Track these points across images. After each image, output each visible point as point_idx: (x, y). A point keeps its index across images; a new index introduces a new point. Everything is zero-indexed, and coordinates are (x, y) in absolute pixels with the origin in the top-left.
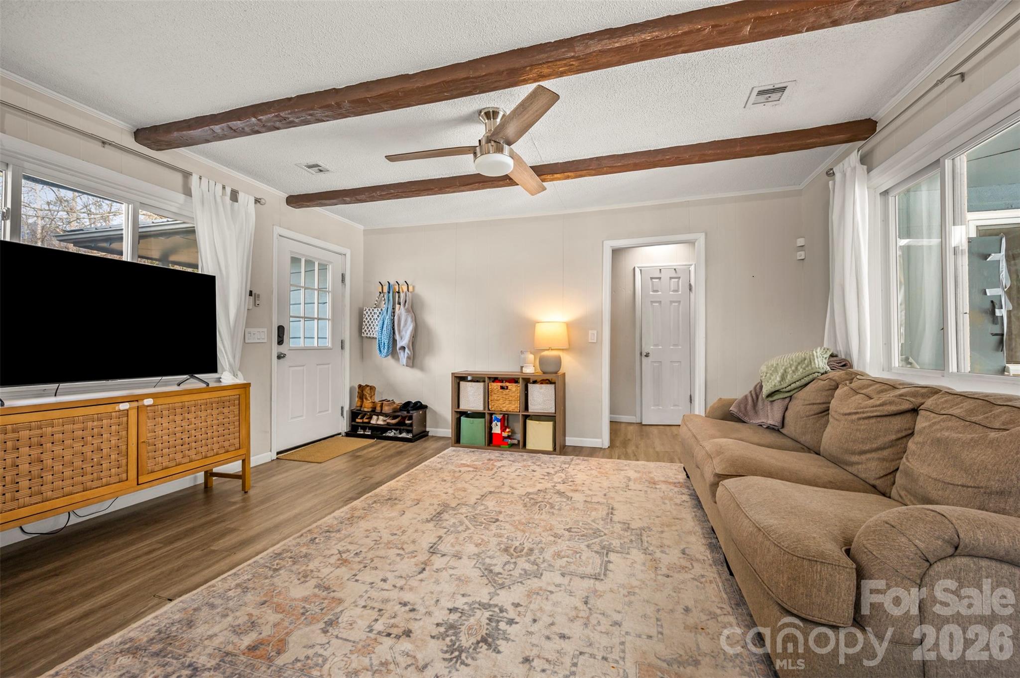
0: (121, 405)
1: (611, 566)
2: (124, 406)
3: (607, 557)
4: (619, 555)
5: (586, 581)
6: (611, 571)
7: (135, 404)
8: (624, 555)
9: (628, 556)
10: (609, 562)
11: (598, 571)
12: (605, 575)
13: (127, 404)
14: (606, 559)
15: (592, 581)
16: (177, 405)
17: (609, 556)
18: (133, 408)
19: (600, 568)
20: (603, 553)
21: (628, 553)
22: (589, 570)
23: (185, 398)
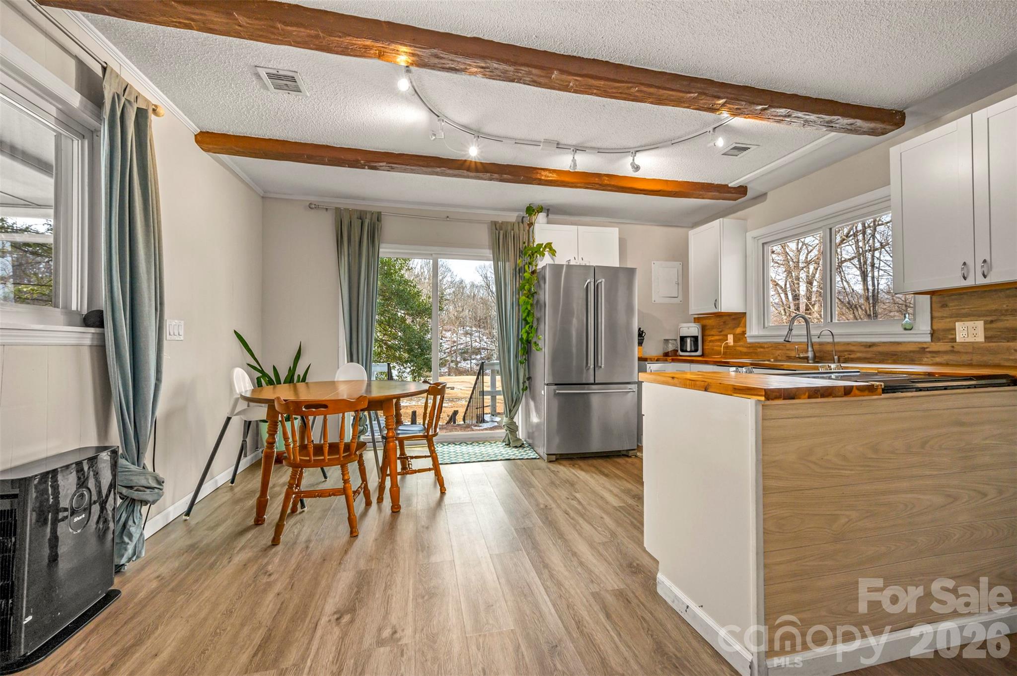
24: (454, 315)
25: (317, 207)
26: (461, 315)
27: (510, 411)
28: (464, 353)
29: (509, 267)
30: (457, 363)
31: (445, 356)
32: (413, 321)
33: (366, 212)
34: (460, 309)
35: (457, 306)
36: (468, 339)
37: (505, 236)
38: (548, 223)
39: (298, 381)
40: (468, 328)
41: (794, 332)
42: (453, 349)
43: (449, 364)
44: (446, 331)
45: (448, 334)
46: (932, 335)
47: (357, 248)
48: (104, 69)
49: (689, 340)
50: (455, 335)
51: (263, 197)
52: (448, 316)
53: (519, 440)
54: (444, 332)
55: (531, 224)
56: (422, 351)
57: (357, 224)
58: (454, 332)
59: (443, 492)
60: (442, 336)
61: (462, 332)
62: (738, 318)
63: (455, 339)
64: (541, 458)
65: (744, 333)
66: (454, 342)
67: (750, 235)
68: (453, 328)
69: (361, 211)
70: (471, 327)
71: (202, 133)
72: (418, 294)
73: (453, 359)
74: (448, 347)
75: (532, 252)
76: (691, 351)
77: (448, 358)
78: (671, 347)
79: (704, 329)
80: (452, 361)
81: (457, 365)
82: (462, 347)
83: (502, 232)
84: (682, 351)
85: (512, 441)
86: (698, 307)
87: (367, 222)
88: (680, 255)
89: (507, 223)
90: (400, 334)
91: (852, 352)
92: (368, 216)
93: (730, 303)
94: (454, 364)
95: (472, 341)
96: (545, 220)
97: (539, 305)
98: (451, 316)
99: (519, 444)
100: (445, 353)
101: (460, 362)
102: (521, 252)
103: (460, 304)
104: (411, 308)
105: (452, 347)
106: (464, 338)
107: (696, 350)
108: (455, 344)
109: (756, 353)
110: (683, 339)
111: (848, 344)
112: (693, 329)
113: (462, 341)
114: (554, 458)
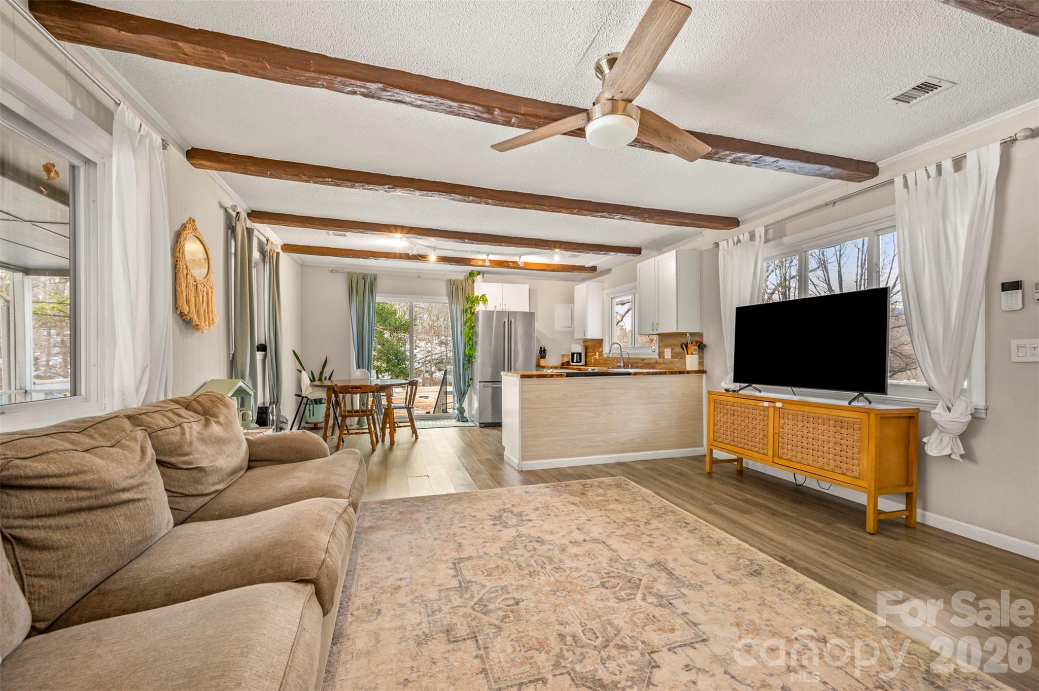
0: (765, 403)
1: (452, 572)
2: (766, 404)
3: (459, 580)
4: (449, 586)
5: (466, 556)
6: (451, 568)
7: (772, 404)
8: (444, 588)
9: (440, 588)
10: (454, 576)
11: (461, 565)
12: (454, 564)
13: (767, 403)
14: (459, 578)
15: (462, 556)
16: (799, 413)
17: (458, 582)
18: (771, 407)
19: (460, 568)
20: (464, 583)
21: (440, 591)
22: (469, 564)
23: (806, 409)
24: (428, 324)
25: (337, 271)
26: (436, 323)
27: (460, 400)
28: (439, 363)
29: (460, 308)
30: (432, 373)
31: (419, 366)
32: (390, 336)
33: (367, 274)
34: (435, 319)
35: (432, 315)
36: (443, 348)
37: (457, 289)
38: (484, 282)
39: (325, 379)
40: (443, 338)
41: (612, 352)
42: (428, 359)
43: (424, 375)
44: (420, 340)
45: (422, 344)
46: (659, 355)
47: (362, 297)
48: (267, 240)
49: (575, 355)
50: (429, 344)
51: (301, 265)
52: (422, 325)
53: (466, 417)
54: (418, 342)
55: (473, 282)
56: (398, 361)
57: (361, 282)
58: (429, 341)
59: (417, 438)
60: (416, 346)
61: (437, 341)
62: (600, 342)
63: (430, 349)
64: (476, 426)
65: (602, 351)
66: (429, 352)
67: (605, 292)
68: (428, 337)
69: (364, 274)
70: (446, 337)
71: (285, 245)
72: (395, 313)
73: (428, 369)
74: (422, 357)
75: (473, 301)
76: (577, 362)
77: (422, 368)
78: (566, 360)
79: (586, 348)
80: (427, 372)
81: (431, 375)
82: (437, 357)
83: (454, 287)
84: (573, 362)
85: (462, 418)
86: (578, 335)
87: (368, 281)
88: (570, 299)
89: (458, 280)
90: (379, 347)
91: (638, 363)
92: (369, 277)
93: (593, 333)
94: (428, 374)
95: (447, 351)
96: (482, 280)
97: (475, 334)
98: (425, 324)
99: (465, 420)
100: (419, 363)
101: (435, 373)
102: (467, 299)
103: (434, 313)
104: (390, 324)
105: (427, 357)
106: (439, 348)
107: (580, 362)
108: (430, 354)
109: (607, 363)
110: (573, 354)
111: (637, 359)
112: (578, 348)
113: (436, 351)
114: (483, 425)
